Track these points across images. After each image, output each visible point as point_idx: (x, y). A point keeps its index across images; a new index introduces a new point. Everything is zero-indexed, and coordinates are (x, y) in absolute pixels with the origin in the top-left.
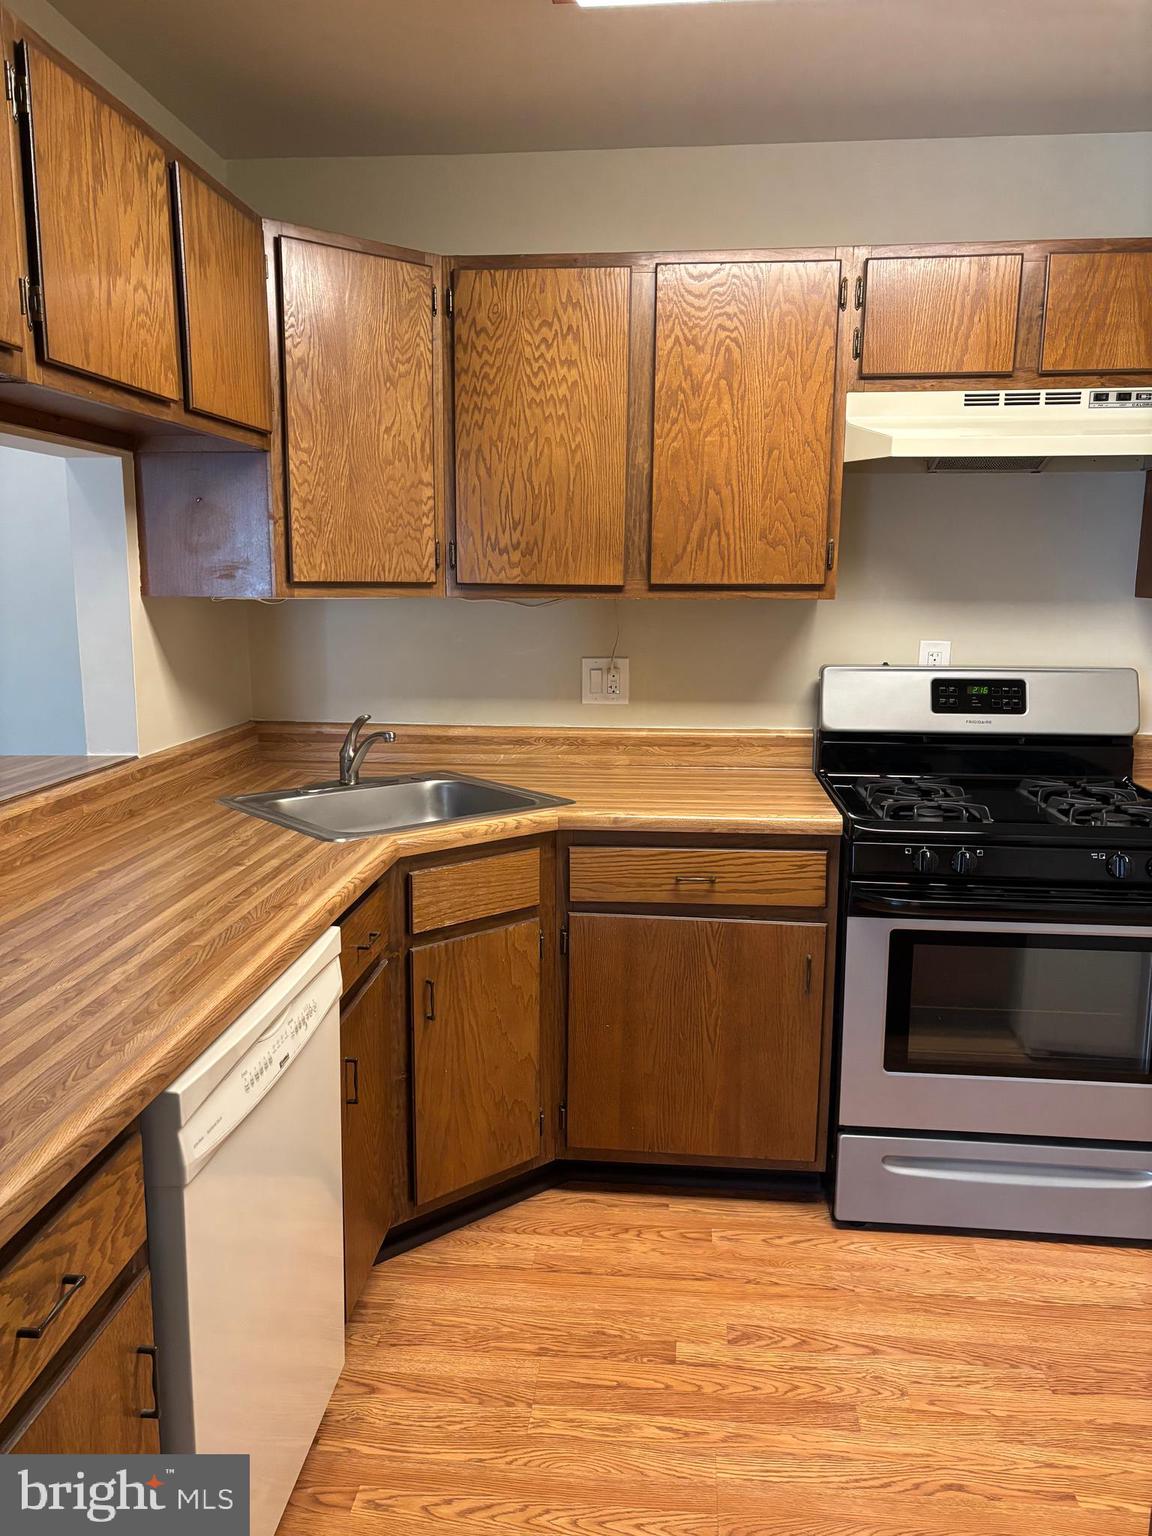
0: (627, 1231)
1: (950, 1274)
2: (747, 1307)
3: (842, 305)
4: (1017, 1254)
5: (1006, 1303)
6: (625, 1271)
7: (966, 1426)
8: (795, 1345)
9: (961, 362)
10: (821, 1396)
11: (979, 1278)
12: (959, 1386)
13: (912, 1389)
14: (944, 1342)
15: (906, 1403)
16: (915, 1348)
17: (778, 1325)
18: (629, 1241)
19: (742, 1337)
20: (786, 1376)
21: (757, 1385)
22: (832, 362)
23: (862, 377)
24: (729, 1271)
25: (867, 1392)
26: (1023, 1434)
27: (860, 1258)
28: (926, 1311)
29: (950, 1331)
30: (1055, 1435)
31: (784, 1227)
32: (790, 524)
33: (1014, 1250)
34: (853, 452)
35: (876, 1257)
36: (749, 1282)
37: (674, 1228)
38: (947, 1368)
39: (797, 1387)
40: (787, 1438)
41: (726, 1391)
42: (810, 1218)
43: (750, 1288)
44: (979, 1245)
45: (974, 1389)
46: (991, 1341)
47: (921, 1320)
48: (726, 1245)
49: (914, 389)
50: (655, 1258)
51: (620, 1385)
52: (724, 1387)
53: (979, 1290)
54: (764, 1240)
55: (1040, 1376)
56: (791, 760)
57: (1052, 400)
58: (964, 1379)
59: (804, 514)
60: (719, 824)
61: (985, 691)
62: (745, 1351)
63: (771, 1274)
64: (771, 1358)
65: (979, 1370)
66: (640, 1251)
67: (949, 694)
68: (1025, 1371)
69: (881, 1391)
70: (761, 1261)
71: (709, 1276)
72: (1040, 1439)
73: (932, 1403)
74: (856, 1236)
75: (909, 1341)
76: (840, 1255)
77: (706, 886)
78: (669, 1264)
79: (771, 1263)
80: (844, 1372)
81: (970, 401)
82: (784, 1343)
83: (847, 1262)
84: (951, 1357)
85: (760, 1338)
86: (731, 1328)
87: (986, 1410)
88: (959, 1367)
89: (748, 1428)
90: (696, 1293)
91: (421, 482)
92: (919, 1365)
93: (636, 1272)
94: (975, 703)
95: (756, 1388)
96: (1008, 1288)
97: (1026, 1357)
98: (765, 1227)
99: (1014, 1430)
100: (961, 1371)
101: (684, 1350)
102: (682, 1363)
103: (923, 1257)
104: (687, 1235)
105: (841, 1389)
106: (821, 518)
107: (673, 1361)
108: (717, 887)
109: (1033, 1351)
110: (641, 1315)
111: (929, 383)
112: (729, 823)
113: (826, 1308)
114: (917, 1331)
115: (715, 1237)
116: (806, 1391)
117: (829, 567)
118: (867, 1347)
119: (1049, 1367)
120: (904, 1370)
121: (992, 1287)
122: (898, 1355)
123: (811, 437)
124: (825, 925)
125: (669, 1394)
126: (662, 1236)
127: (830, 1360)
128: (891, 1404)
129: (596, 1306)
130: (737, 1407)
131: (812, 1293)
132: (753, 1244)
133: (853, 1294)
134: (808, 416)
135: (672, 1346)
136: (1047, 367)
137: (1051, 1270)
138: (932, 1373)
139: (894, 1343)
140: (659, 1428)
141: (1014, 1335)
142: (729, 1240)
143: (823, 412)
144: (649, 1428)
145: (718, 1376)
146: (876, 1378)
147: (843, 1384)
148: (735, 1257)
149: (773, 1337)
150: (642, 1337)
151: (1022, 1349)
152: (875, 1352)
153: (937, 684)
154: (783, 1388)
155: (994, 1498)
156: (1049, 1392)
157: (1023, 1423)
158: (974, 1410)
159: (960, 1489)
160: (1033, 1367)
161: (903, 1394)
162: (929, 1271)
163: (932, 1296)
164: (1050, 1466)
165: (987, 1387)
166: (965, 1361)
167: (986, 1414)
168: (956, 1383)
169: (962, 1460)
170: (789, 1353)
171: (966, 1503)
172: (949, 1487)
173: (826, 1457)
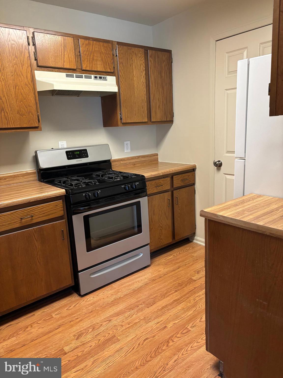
0: (27, 327)
1: (112, 295)
2: (74, 329)
3: (29, 44)
4: (122, 283)
5: (127, 295)
6: (35, 339)
7: (138, 325)
8: (92, 330)
9: (64, 65)
10: (107, 338)
11: (118, 292)
12: (131, 317)
13: (123, 324)
14: (122, 310)
15: (124, 328)
16: (117, 314)
17: (85, 328)
18: (30, 330)
19: (79, 336)
20: (96, 339)
21: (91, 345)
22: (29, 61)
23: (38, 66)
24: (64, 322)
25: (115, 331)
26: (149, 320)
27: (92, 301)
28: (114, 305)
29: (121, 307)
30: (154, 316)
31: (69, 304)
32: (26, 109)
33: (121, 282)
34: (40, 88)
35: (95, 299)
36: (71, 322)
37: (40, 320)
38: (126, 315)
39: (100, 340)
40: (107, 353)
41: (85, 352)
42: (74, 298)
43: (72, 323)
44: (113, 285)
45: (134, 316)
46: (130, 304)
47: (114, 308)
48: (58, 316)
49: (53, 71)
50: (41, 330)
52: (83, 351)
53: (120, 295)
54: (67, 309)
55: (144, 306)
56: (31, 179)
57: (86, 77)
58: (131, 315)
59: (29, 106)
60: (31, 199)
61: (78, 153)
62: (82, 339)
63: (75, 317)
64: (89, 337)
65: (132, 311)
66: (35, 331)
67: (71, 154)
68: (140, 306)
69: (118, 328)
70: (69, 315)
71: (59, 326)
72: (153, 319)
73: (129, 324)
74: (87, 297)
75: (115, 314)
76: (87, 303)
77: (30, 219)
78: (46, 329)
79: (73, 314)
80: (107, 329)
81: (67, 76)
82: (90, 331)
83: (90, 304)
84: (125, 312)
85: (83, 333)
86: (74, 336)
87: (139, 319)
88: (128, 313)
90: (59, 332)
92: (121, 318)
93: (38, 337)
94: (77, 156)
95: (91, 346)
96: (125, 291)
97: (138, 303)
98: (65, 306)
99: (147, 320)
100: (129, 314)
101: (66, 349)
102: (68, 352)
103: (105, 294)
104: (46, 319)
105: (109, 334)
106: (34, 107)
107: (66, 354)
108: (33, 218)
109: (139, 301)
110: (48, 347)
111: (56, 70)
112: (33, 198)
113: (93, 317)
114: (115, 310)
115: (53, 315)
116: (102, 339)
117: (39, 121)
118: (108, 320)
119: (144, 303)
120: (119, 321)
121: (122, 293)
122: (115, 318)
123: (27, 83)
124: (65, 220)
125: (71, 362)
126: (39, 323)
127: (102, 329)
128: (121, 330)
129: (34, 353)
130: (90, 354)
131: (87, 315)
132: (65, 312)
133: (96, 310)
134: (25, 77)
135: (62, 350)
136: (84, 68)
137: (130, 283)
138: (124, 318)
139: (112, 316)
140: (75, 372)
141: (133, 300)
142: (58, 314)
143: (29, 75)
144: (72, 374)
145: (80, 350)
146: (114, 326)
147: (109, 332)
148: (62, 318)
149: (86, 331)
150: (53, 353)
151: (137, 302)
152: (110, 320)
153: (67, 152)
154: (97, 342)
155: (154, 337)
156: (147, 308)
157: (148, 317)
158: (137, 321)
159: (147, 339)
160: (141, 305)
161: (122, 326)
162: (108, 296)
163: (112, 301)
164: (158, 323)
165: (136, 314)
166: (128, 311)
167: (140, 320)
168: (130, 317)
169: (143, 333)
170: (92, 333)
171: (150, 341)
172: (145, 340)
173: (118, 351)
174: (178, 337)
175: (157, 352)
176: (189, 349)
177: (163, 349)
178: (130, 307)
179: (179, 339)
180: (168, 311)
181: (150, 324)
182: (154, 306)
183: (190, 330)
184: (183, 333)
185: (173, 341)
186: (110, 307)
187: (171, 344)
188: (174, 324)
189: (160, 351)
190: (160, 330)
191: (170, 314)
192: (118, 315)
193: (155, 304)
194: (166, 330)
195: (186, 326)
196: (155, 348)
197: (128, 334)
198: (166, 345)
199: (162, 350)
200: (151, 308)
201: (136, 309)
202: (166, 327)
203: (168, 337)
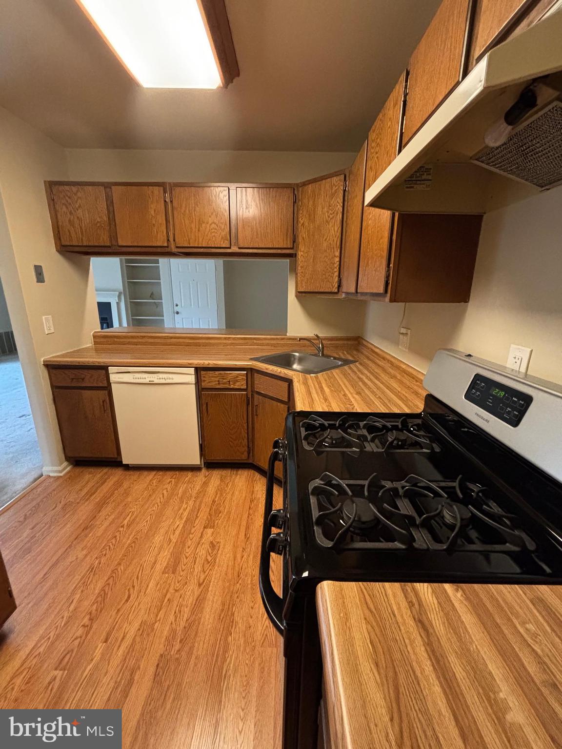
1: (250, 627)
2: (229, 547)
5: (225, 651)
7: (154, 610)
8: (206, 559)
10: (181, 564)
12: (175, 613)
13: (178, 595)
14: (202, 612)
15: (171, 590)
16: (200, 602)
17: (219, 555)
19: (213, 544)
24: (250, 543)
25: (180, 579)
26: (143, 632)
28: (223, 610)
29: (209, 618)
30: (137, 647)
36: (244, 549)
38: (186, 611)
39: (187, 559)
40: (165, 554)
43: (240, 549)
45: (172, 618)
46: (199, 634)
47: (217, 606)
50: (257, 523)
51: (197, 517)
52: (191, 539)
55: (172, 651)
58: (179, 616)
62: (206, 546)
63: (248, 556)
64: (201, 552)
65: (183, 624)
68: (177, 646)
69: (179, 583)
71: (247, 537)
72: (138, 639)
73: (169, 600)
75: (204, 599)
78: (254, 527)
80: (192, 573)
82: (208, 556)
84: (192, 612)
85: (213, 550)
86: (218, 542)
87: (160, 620)
88: (186, 616)
89: (172, 545)
90: (238, 534)
91: (335, 256)
92: (190, 600)
95: (189, 547)
97: (186, 649)
99: (146, 629)
100: (183, 616)
101: (209, 530)
105: (183, 571)
107: (205, 528)
109: (190, 653)
114: (210, 603)
116: (185, 561)
118: (203, 583)
119: (177, 659)
120: (188, 593)
121: (238, 647)
122: (197, 594)
125: (191, 527)
127: (198, 569)
130: (183, 543)
133: (236, 582)
135: (212, 528)
138: (185, 603)
140: (178, 525)
141: (201, 647)
144: (180, 523)
145: (197, 538)
146: (186, 583)
147: (185, 572)
149: (212, 554)
151: (192, 648)
152: (200, 585)
155: (118, 610)
156: (162, 653)
157: (148, 635)
158: (161, 614)
159: (127, 601)
160: (179, 651)
161: (176, 591)
162: (251, 617)
163: (233, 614)
164: (123, 638)
165: (172, 623)
166: (189, 618)
167: (158, 619)
168: (177, 612)
169: (139, 604)
170: (204, 557)
171: (121, 600)
172: (129, 597)
173: (155, 563)
174: (76, 639)
175: (103, 595)
176: (52, 634)
177: (96, 604)
178: (194, 627)
179: (74, 637)
180: (116, 682)
181: (136, 625)
182: (152, 670)
183: (56, 669)
184: (68, 653)
185: (84, 626)
186: (223, 604)
187: (86, 621)
188: (92, 660)
189: (99, 599)
190: (114, 628)
191: (109, 676)
192: (197, 600)
193: (152, 678)
194: (103, 637)
195: (66, 672)
196: (108, 597)
197: (159, 586)
198: (94, 611)
199: (97, 602)
200: (154, 660)
201: (179, 635)
202: (106, 641)
203: (95, 627)
